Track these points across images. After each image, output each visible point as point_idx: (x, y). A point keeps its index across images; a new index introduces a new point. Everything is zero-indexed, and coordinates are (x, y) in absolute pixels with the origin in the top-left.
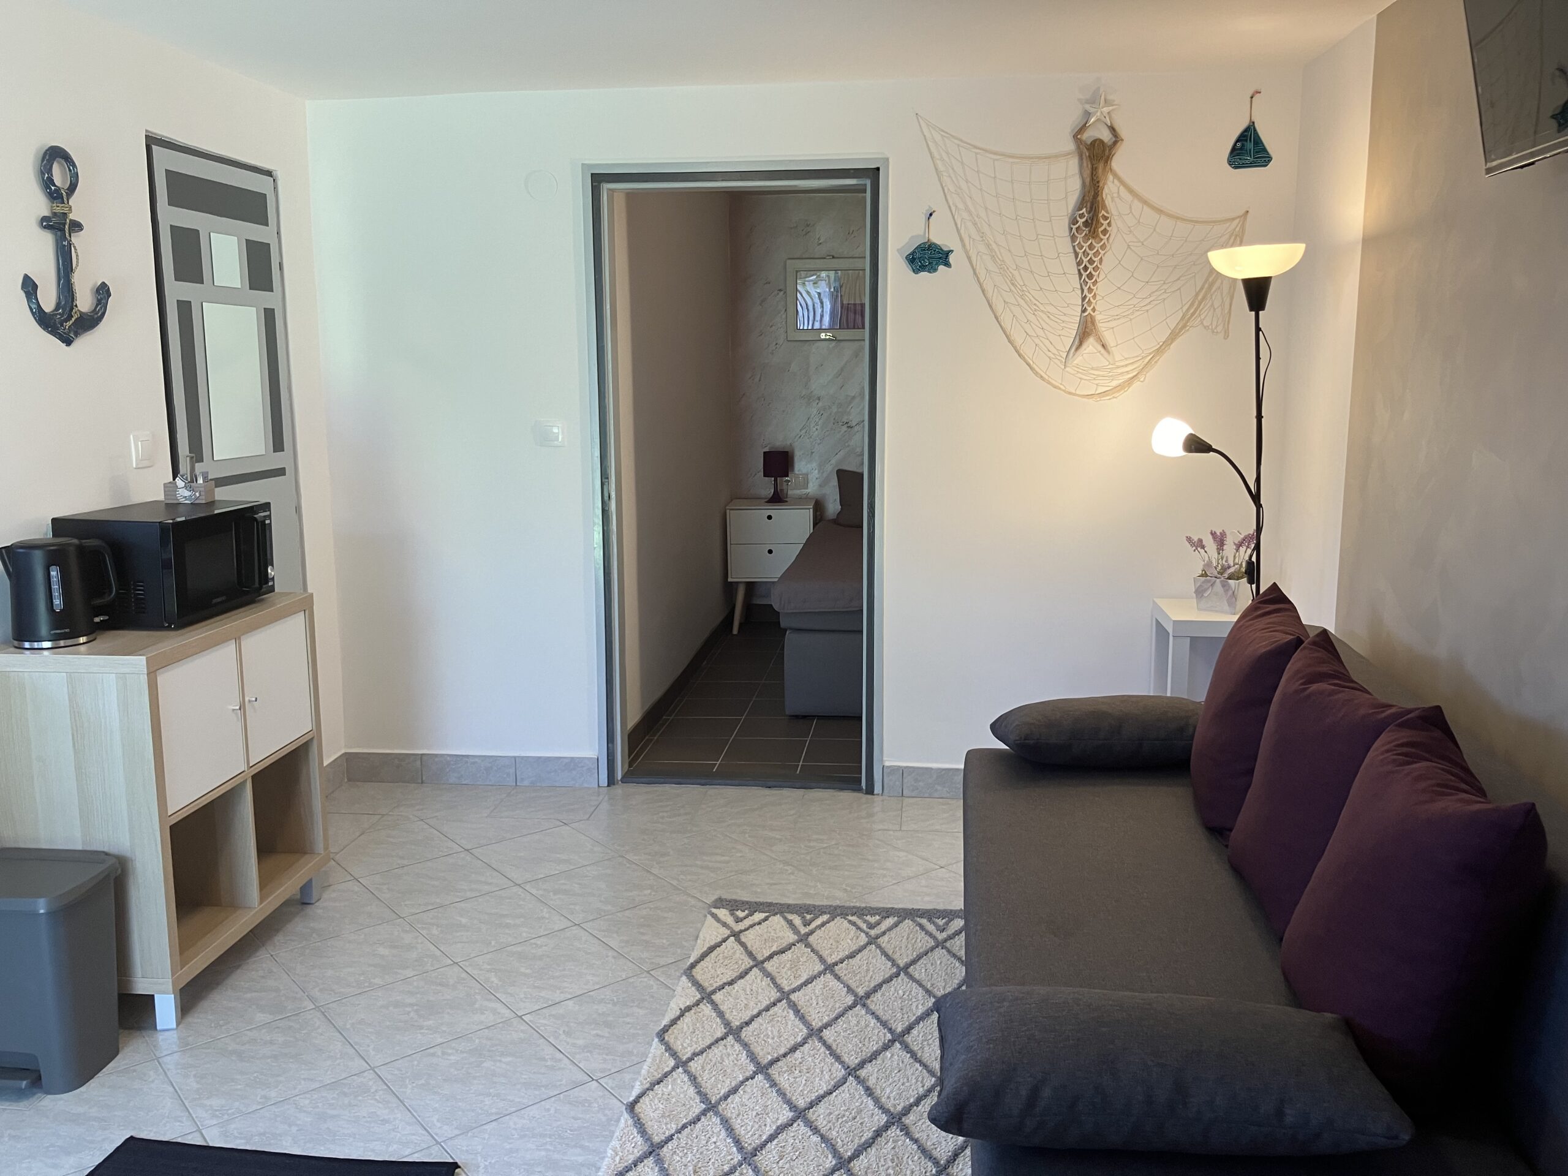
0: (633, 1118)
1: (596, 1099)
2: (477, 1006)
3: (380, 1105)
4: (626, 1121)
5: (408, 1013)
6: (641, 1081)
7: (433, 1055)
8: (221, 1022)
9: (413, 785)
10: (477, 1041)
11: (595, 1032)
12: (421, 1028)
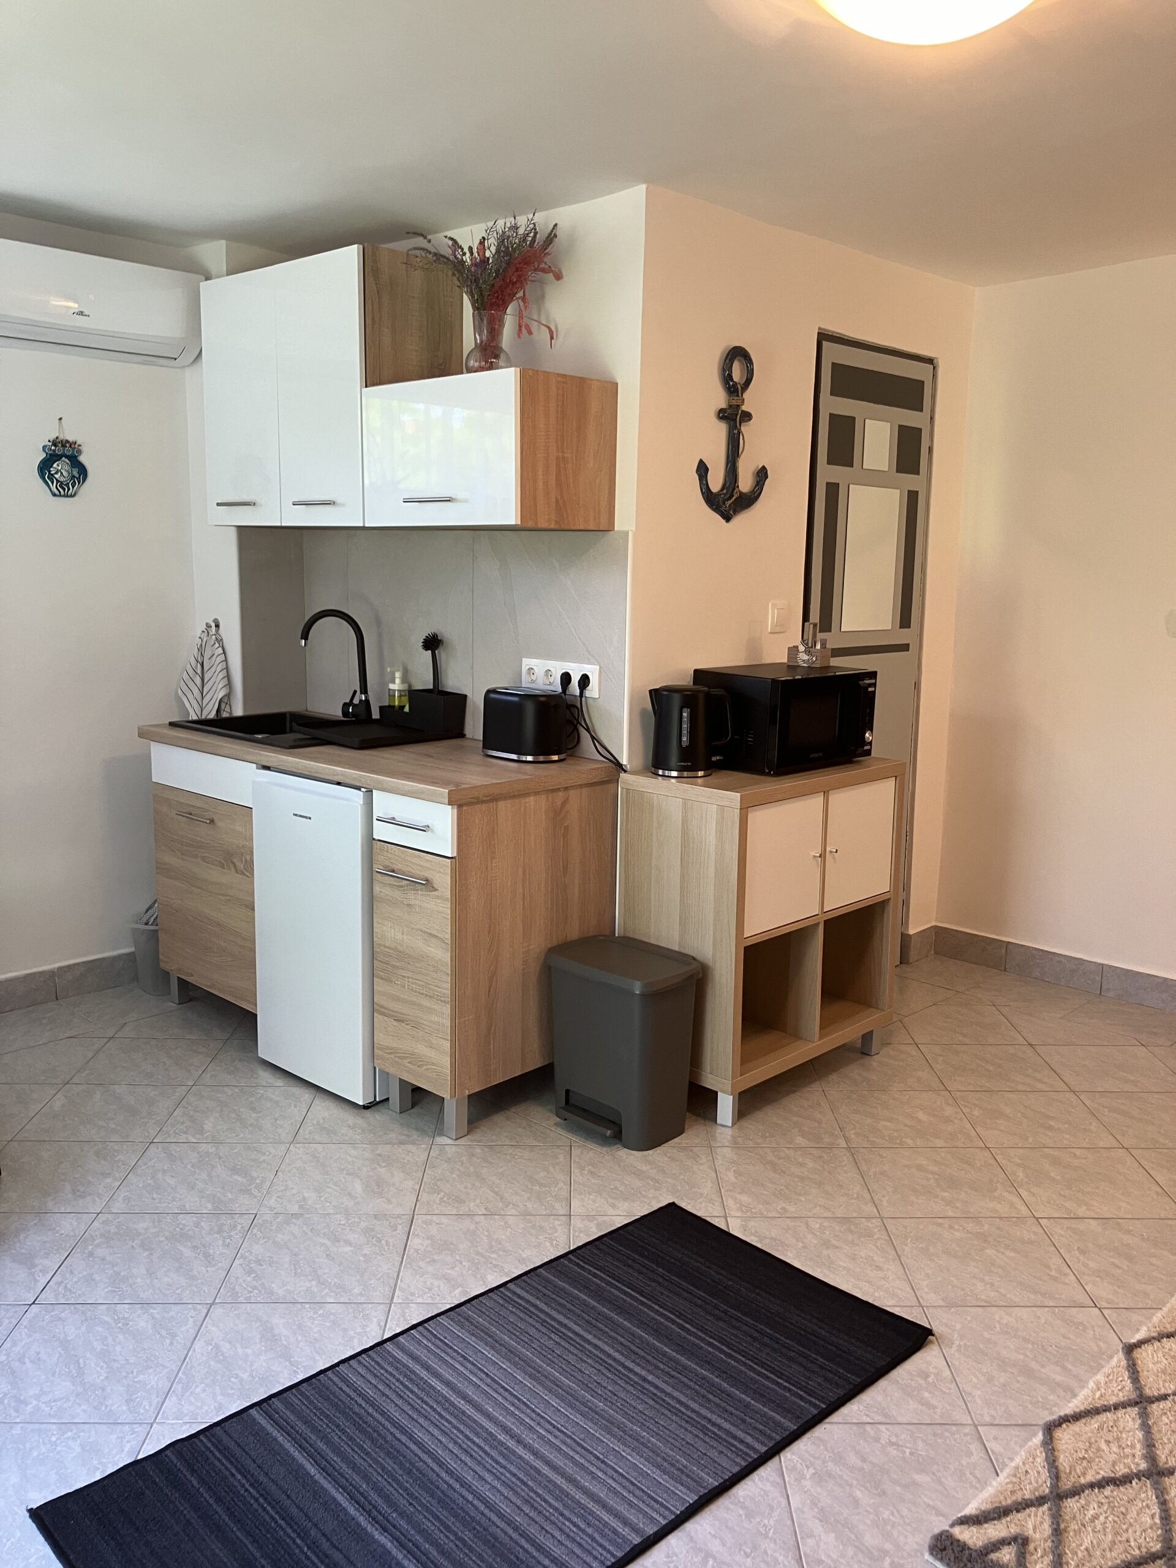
0: (1128, 1360)
1: (1093, 1327)
2: (996, 1194)
3: (878, 1252)
4: (1119, 1361)
5: (928, 1180)
6: (1148, 1328)
7: (940, 1225)
8: (767, 1134)
9: (995, 971)
10: (986, 1227)
11: (1112, 1260)
12: (937, 1197)
